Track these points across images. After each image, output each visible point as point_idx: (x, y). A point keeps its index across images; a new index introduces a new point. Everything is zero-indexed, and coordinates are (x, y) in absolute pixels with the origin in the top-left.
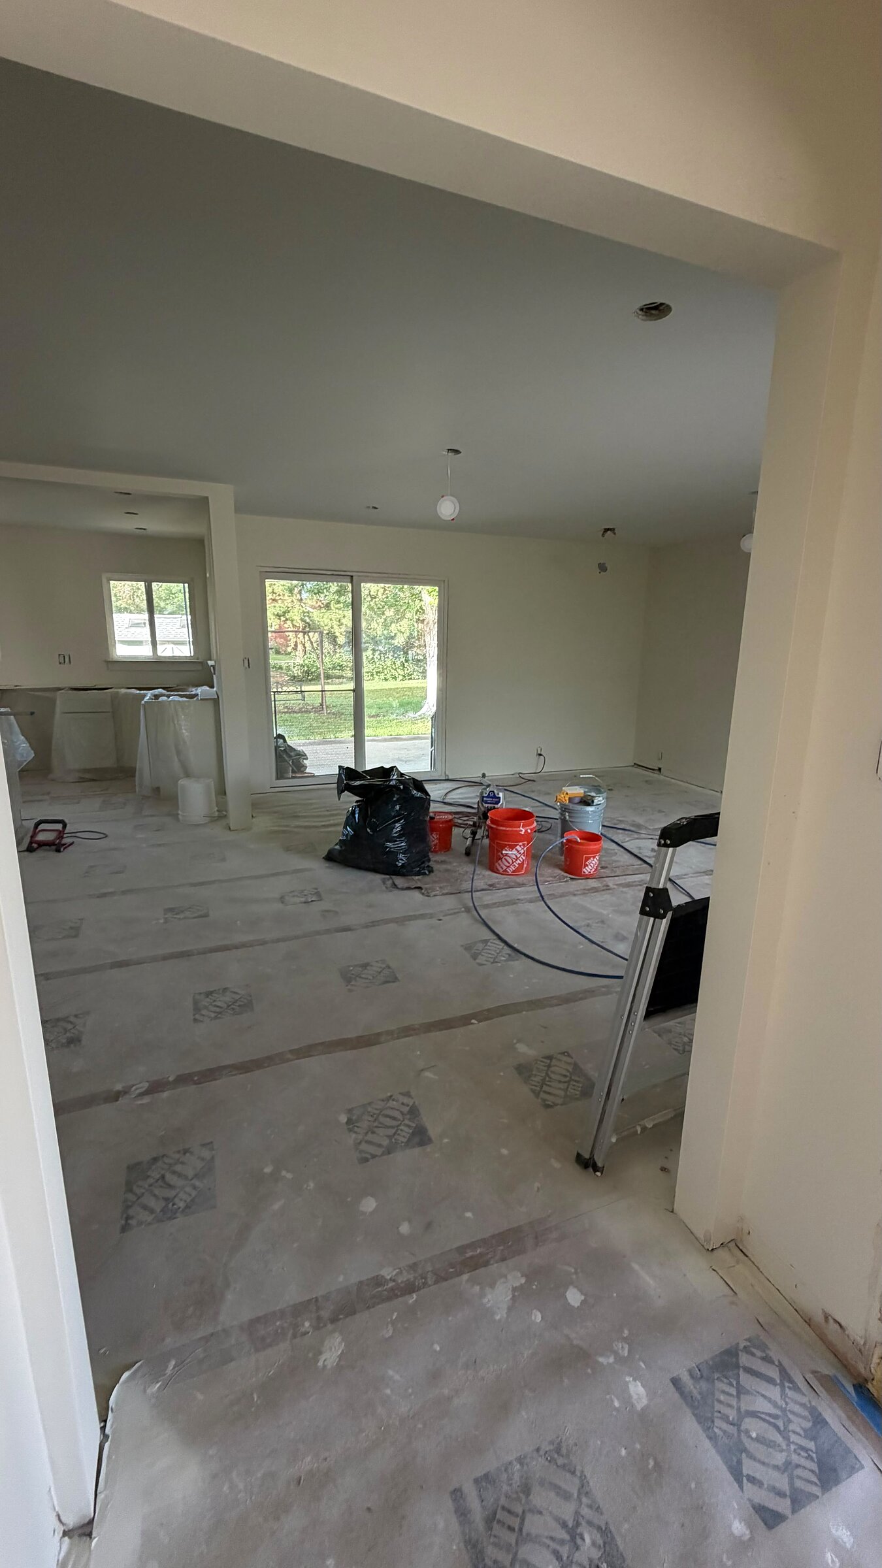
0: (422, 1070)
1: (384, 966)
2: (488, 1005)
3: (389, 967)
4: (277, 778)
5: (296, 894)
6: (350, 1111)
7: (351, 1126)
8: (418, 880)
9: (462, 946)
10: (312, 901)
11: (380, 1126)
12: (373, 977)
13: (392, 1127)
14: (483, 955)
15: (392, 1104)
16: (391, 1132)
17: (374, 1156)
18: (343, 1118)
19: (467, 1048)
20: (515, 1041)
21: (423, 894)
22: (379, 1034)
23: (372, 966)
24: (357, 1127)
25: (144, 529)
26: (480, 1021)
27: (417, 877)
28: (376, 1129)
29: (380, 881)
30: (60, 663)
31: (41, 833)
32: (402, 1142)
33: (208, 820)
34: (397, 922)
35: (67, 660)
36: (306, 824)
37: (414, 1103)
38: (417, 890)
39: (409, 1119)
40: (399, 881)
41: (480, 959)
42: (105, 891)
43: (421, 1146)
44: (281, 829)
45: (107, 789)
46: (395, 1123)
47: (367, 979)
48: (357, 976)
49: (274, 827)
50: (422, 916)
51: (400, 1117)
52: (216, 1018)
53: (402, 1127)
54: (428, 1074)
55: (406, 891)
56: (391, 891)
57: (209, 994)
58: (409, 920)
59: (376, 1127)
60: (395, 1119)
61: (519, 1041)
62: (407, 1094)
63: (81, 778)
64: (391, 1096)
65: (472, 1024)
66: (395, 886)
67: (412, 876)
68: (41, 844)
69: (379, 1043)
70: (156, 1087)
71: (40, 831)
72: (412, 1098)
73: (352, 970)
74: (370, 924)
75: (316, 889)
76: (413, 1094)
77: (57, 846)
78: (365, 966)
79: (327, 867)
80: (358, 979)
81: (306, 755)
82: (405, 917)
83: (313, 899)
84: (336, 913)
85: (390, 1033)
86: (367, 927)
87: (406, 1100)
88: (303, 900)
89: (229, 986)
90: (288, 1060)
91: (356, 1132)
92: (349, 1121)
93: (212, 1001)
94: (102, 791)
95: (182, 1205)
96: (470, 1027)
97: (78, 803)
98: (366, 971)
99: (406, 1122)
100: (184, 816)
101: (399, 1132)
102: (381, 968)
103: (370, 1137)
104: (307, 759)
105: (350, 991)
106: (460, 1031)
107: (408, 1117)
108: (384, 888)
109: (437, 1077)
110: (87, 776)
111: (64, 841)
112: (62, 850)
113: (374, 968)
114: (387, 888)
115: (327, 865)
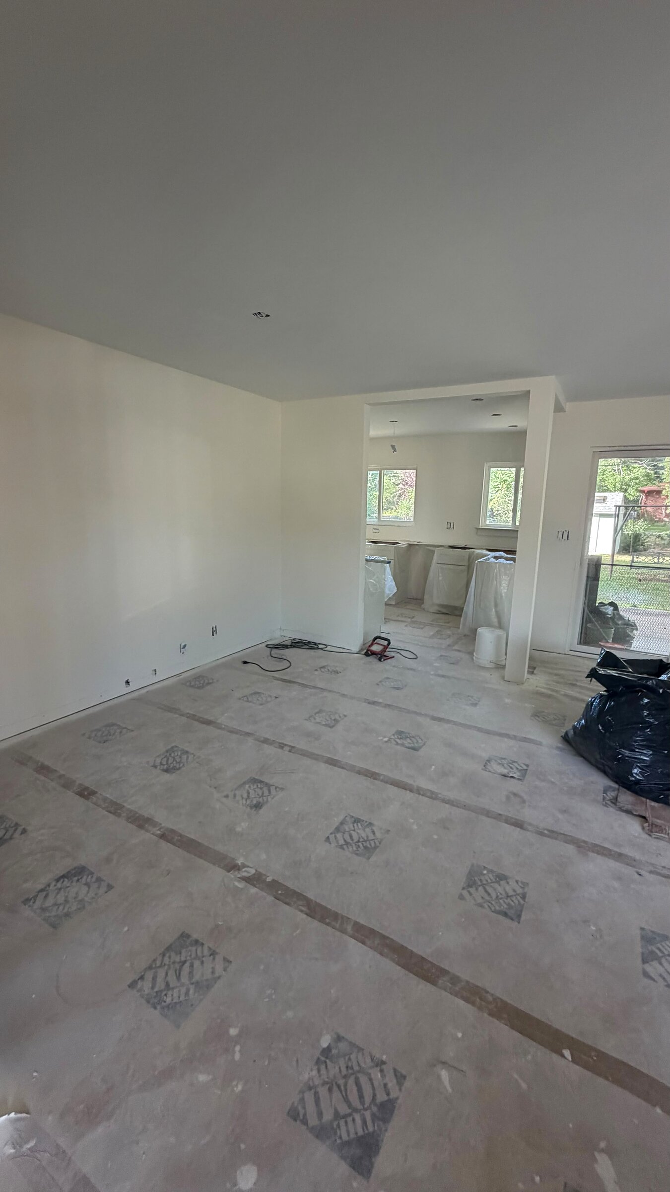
0: (444, 1063)
1: (519, 891)
2: (610, 1045)
3: (524, 897)
4: (580, 643)
5: (504, 762)
6: (339, 1038)
7: (323, 1059)
8: (653, 808)
9: (642, 929)
10: (512, 777)
11: (342, 1088)
12: (497, 897)
13: (350, 1105)
14: (661, 964)
15: (377, 1075)
16: (343, 1109)
17: (305, 1122)
18: (325, 1042)
19: (524, 1086)
20: (603, 1145)
21: (643, 828)
22: (444, 972)
23: (508, 883)
24: (326, 1067)
25: (515, 426)
26: (574, 1061)
27: (653, 804)
28: (335, 1088)
29: (601, 788)
30: (447, 528)
31: (375, 645)
32: (340, 1138)
33: (492, 666)
34: (579, 847)
35: (452, 526)
36: (578, 695)
37: (397, 1098)
38: (638, 818)
39: (373, 1116)
40: (626, 798)
41: (653, 968)
42: (376, 699)
43: (354, 1168)
44: (550, 692)
45: (448, 623)
46: (356, 1103)
47: (489, 894)
48: (482, 885)
49: (545, 688)
50: (619, 857)
51: (368, 1099)
52: (341, 847)
53: (357, 1117)
54: (444, 1074)
55: (624, 814)
56: (606, 805)
57: (357, 821)
58: (598, 853)
59: (339, 1086)
60: (361, 1097)
61: (610, 1152)
62: (401, 1078)
63: (439, 611)
64: (383, 1063)
65: (563, 1056)
66: (615, 801)
67: (647, 798)
68: (374, 653)
69: (434, 983)
70: (255, 880)
71: (375, 643)
72: (400, 1090)
73: (484, 875)
74: (546, 832)
75: (527, 766)
76: (407, 1084)
77: (381, 656)
78: (501, 878)
79: (558, 748)
80: (481, 889)
81: (636, 626)
82: (596, 845)
83: (514, 775)
84: (524, 802)
85: (455, 980)
86: (541, 834)
87: (392, 1083)
88: (505, 771)
89: (375, 823)
90: (343, 931)
91: (319, 1071)
92: (327, 1051)
93: (353, 829)
94: (445, 623)
95: (169, 1000)
96: (555, 1057)
97: (422, 628)
98: (496, 886)
99: (368, 1114)
100: (477, 658)
101: (350, 1119)
102: (514, 891)
103: (323, 1091)
104: (637, 630)
105: (461, 897)
106: (536, 1052)
107: (375, 1109)
108: (600, 798)
109: (450, 1090)
110: (444, 611)
111: (386, 653)
112: (382, 660)
113: (508, 888)
114: (604, 798)
115: (560, 745)
